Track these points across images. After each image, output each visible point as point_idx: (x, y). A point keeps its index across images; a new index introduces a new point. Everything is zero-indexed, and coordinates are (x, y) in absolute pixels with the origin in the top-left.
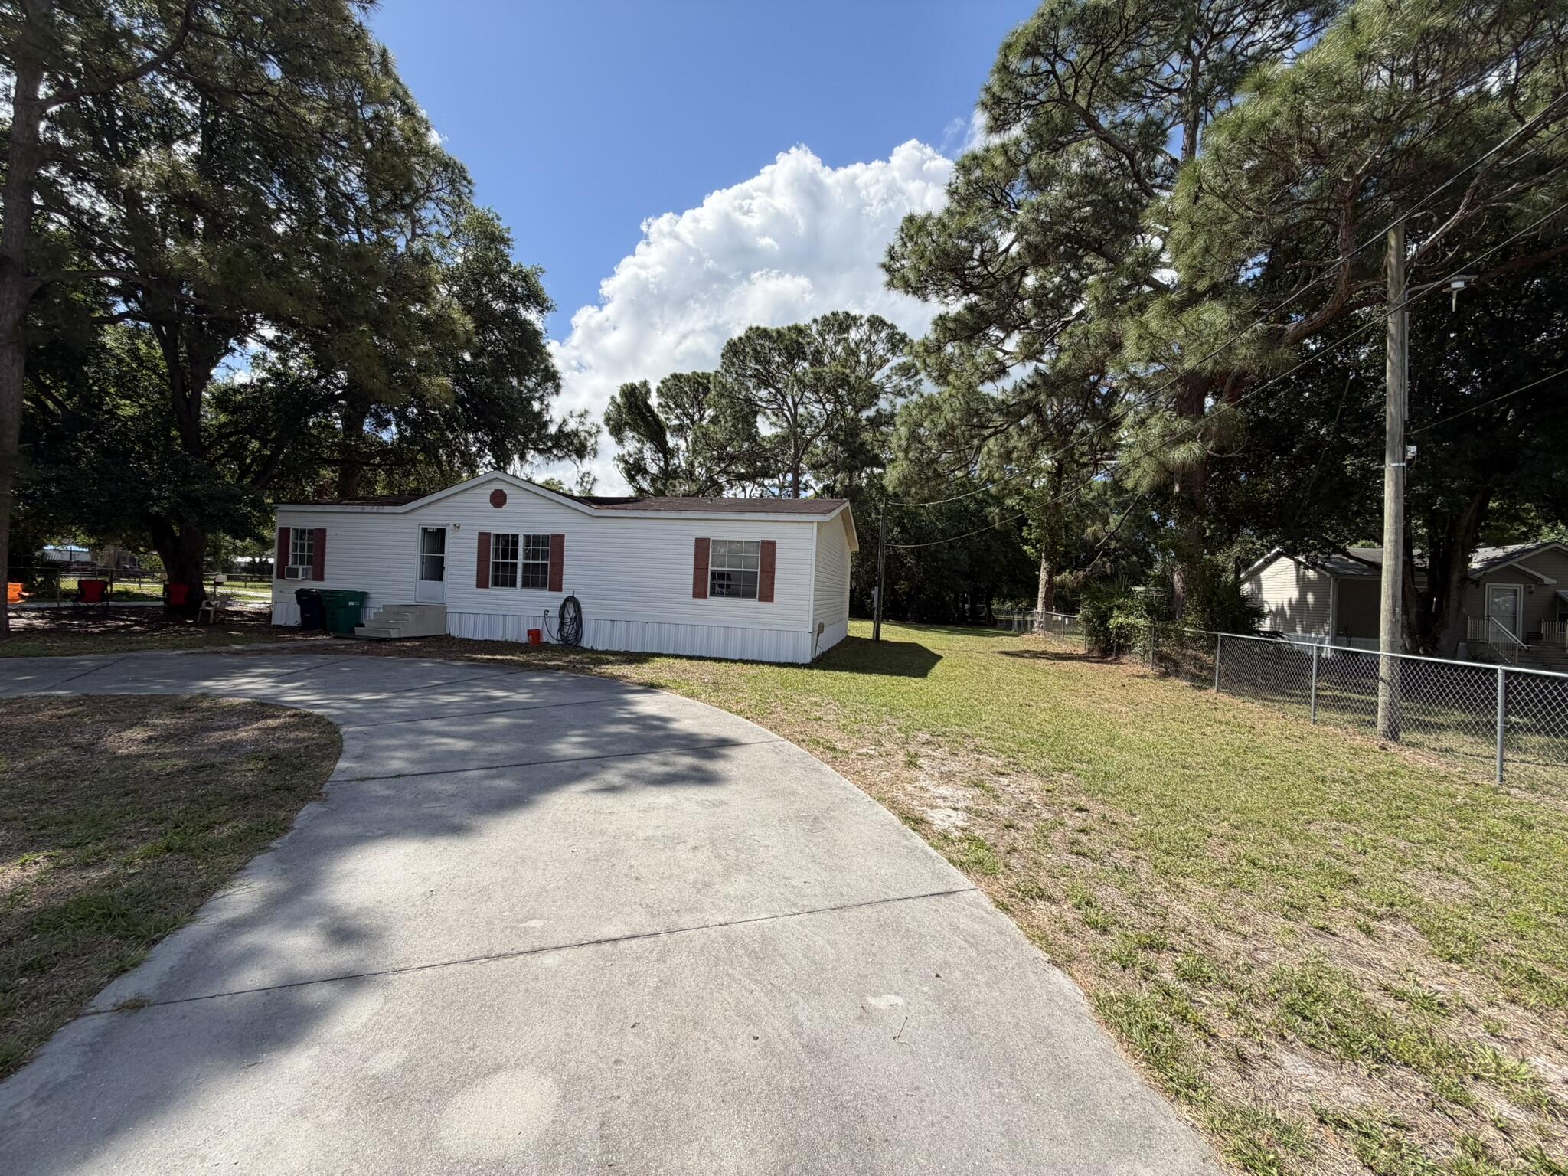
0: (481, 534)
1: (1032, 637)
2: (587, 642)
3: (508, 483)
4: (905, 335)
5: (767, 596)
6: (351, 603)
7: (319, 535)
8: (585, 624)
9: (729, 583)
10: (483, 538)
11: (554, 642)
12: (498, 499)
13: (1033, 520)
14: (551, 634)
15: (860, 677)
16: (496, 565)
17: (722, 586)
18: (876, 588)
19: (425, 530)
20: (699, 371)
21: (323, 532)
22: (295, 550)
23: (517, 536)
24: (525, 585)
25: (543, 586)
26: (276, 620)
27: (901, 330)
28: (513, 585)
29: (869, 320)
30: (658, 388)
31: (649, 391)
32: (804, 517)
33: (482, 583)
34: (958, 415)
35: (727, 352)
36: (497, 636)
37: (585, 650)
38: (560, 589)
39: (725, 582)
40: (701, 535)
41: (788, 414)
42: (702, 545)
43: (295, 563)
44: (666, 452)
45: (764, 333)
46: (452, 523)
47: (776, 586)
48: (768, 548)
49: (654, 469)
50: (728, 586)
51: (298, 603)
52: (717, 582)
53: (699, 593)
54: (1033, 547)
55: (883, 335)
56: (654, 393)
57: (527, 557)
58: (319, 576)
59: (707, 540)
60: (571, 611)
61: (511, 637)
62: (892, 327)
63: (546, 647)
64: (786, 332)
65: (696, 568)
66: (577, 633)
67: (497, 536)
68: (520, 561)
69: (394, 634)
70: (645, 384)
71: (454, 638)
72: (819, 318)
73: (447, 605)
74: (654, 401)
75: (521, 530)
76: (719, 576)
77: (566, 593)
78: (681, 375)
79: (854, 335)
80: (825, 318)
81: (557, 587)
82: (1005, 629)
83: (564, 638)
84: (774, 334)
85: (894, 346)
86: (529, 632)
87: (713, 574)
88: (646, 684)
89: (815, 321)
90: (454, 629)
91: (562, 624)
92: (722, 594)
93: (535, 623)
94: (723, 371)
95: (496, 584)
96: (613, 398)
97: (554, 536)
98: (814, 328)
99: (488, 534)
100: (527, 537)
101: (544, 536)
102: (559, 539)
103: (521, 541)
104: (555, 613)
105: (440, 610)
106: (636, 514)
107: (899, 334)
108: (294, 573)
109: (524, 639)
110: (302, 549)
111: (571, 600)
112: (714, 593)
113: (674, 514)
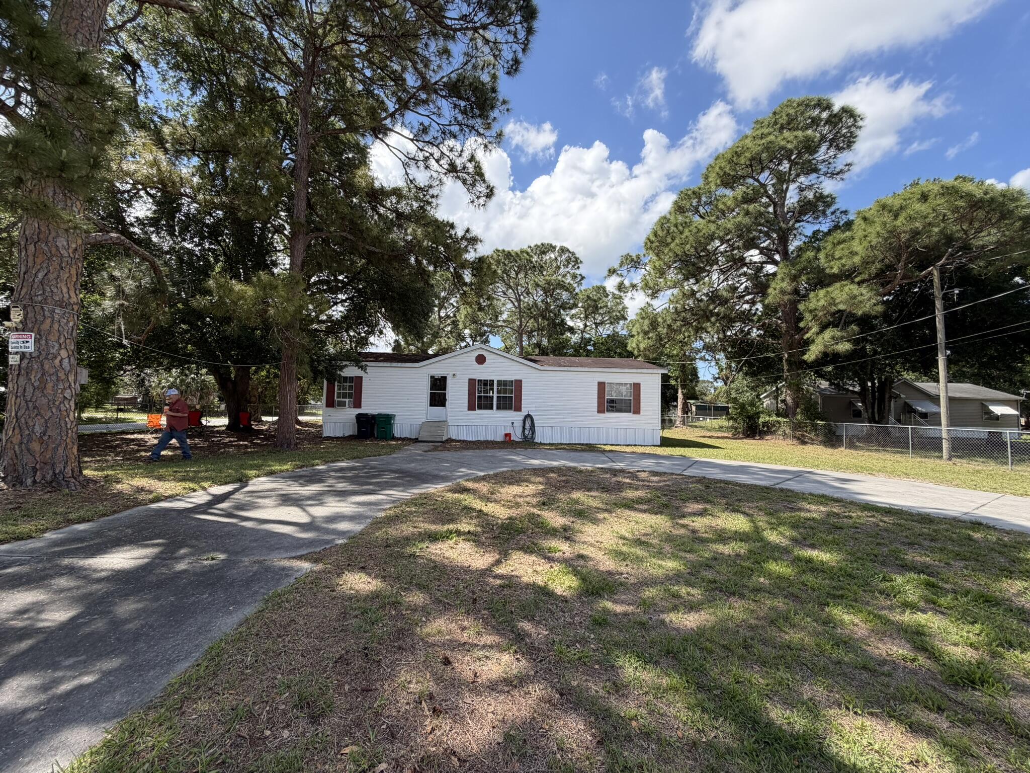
0: (470, 380)
2: (538, 439)
3: (487, 351)
4: (578, 259)
5: (637, 411)
7: (356, 380)
8: (536, 429)
9: (618, 405)
10: (472, 382)
11: (517, 440)
12: (481, 360)
14: (517, 436)
16: (480, 397)
17: (612, 407)
19: (432, 377)
21: (359, 378)
22: (339, 389)
23: (493, 381)
24: (499, 408)
25: (510, 408)
26: (327, 434)
28: (491, 408)
29: (560, 249)
32: (655, 371)
33: (471, 407)
37: (537, 444)
39: (614, 405)
40: (602, 380)
42: (601, 386)
43: (339, 397)
46: (451, 374)
47: (641, 406)
48: (637, 387)
50: (616, 407)
51: (357, 422)
52: (610, 405)
53: (601, 410)
55: (565, 257)
57: (498, 392)
58: (358, 404)
59: (604, 383)
60: (528, 421)
61: (490, 438)
62: (573, 254)
63: (514, 443)
65: (599, 398)
66: (532, 434)
67: (481, 381)
68: (495, 395)
71: (453, 440)
72: (532, 246)
73: (448, 421)
75: (495, 378)
76: (612, 401)
77: (524, 412)
81: (519, 409)
83: (525, 437)
86: (506, 435)
87: (607, 400)
89: (530, 247)
90: (454, 435)
91: (523, 430)
92: (612, 411)
93: (505, 429)
95: (480, 408)
97: (516, 381)
99: (475, 380)
100: (499, 381)
101: (509, 381)
102: (519, 383)
103: (495, 382)
104: (519, 423)
107: (574, 257)
108: (341, 404)
109: (501, 439)
110: (344, 389)
111: (528, 416)
112: (608, 411)
113: (586, 369)
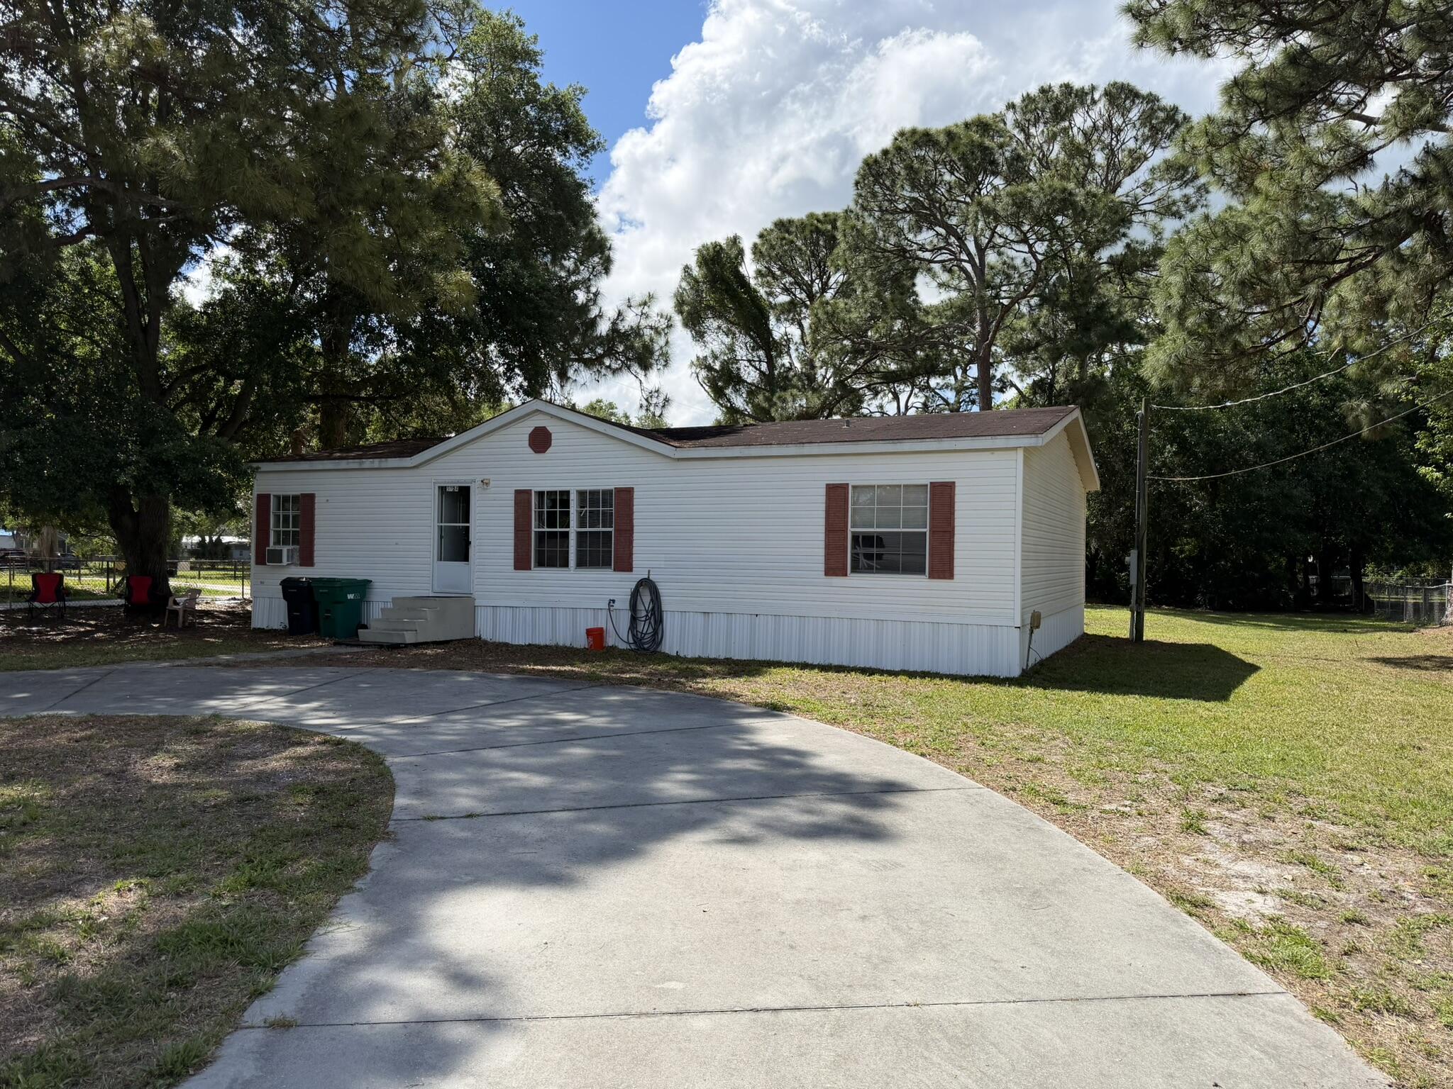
0: (518, 493)
1: (1443, 632)
2: (670, 645)
3: (552, 416)
4: (1175, 109)
5: (944, 569)
6: (351, 596)
7: (306, 503)
8: (667, 619)
9: (881, 551)
10: (522, 497)
11: (623, 646)
12: (540, 441)
13: (1438, 419)
14: (618, 637)
15: (1109, 702)
16: (540, 536)
17: (869, 557)
18: (1134, 553)
19: (442, 489)
20: (819, 211)
21: (311, 497)
22: (277, 525)
23: (568, 493)
24: (581, 564)
25: (606, 563)
26: (257, 623)
27: (1167, 102)
28: (565, 564)
29: (1107, 93)
30: (755, 246)
31: (741, 252)
32: (1000, 442)
33: (521, 563)
34: (1276, 245)
35: (864, 177)
36: (543, 639)
37: (667, 658)
38: (629, 568)
39: (875, 550)
40: (837, 479)
41: (968, 267)
42: (836, 495)
43: (277, 542)
44: (768, 345)
45: (924, 139)
46: (479, 478)
47: (957, 554)
48: (943, 495)
49: (750, 375)
50: (879, 556)
51: (285, 598)
52: (861, 550)
53: (834, 568)
54: (1439, 468)
55: (1134, 114)
56: (748, 256)
57: (582, 523)
58: (307, 559)
59: (844, 487)
60: (646, 598)
61: (564, 639)
62: (1152, 99)
63: (613, 653)
64: (961, 131)
65: (829, 530)
66: (655, 632)
67: (541, 494)
68: (573, 529)
69: (410, 638)
70: (735, 241)
71: (486, 643)
72: (1017, 100)
73: (475, 595)
74: (749, 268)
75: (573, 484)
76: (865, 540)
77: (638, 573)
78: (790, 222)
79: (1080, 120)
80: (1028, 99)
81: (625, 564)
82: (1388, 619)
83: (637, 640)
84: (942, 139)
85: (1155, 130)
86: (589, 632)
87: (855, 538)
88: (766, 705)
89: (1011, 106)
90: (486, 629)
91: (634, 619)
92: (869, 570)
93: (595, 618)
94: (858, 210)
95: (541, 563)
96: (687, 269)
97: (619, 490)
98: (1010, 117)
99: (528, 492)
100: (581, 494)
101: (605, 492)
102: (625, 496)
103: (573, 499)
104: (623, 603)
105: (465, 603)
106: (736, 451)
107: (1163, 109)
108: (276, 557)
109: (582, 642)
110: (286, 523)
111: (647, 584)
112: (856, 569)
113: (792, 450)
